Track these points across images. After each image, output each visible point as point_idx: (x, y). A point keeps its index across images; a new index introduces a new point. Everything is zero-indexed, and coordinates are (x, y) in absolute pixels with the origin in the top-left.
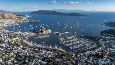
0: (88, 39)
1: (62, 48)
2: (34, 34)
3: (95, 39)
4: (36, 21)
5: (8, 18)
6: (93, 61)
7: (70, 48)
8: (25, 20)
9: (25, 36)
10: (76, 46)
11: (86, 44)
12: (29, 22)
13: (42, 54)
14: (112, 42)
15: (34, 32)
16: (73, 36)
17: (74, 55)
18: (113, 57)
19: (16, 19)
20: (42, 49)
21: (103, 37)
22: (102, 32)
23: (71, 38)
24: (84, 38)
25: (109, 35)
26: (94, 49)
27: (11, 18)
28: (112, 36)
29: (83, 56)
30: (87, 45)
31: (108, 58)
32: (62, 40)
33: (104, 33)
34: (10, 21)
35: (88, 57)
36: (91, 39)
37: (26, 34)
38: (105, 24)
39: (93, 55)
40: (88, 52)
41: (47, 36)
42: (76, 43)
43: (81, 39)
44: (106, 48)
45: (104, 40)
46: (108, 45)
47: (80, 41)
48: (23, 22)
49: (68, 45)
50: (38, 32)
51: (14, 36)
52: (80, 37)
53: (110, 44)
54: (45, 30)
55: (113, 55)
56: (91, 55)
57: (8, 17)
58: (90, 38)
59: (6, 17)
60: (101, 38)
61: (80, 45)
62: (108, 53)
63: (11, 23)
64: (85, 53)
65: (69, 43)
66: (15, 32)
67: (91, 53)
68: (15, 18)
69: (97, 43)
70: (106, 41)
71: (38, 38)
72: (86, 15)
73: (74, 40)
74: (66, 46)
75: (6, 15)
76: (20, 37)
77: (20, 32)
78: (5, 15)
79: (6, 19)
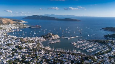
0: (97, 43)
2: (44, 39)
5: (6, 24)
7: (88, 51)
9: (37, 41)
17: (96, 57)
19: (15, 24)
22: (106, 37)
24: (93, 42)
25: (114, 39)
27: (9, 23)
30: (100, 48)
33: (108, 37)
36: (100, 42)
38: (103, 29)
42: (90, 47)
48: (24, 27)
52: (89, 41)
57: (6, 22)
59: (4, 23)
63: (11, 28)
68: (13, 24)
69: (108, 46)
71: (51, 43)
73: (86, 44)
74: (82, 49)
75: (4, 21)
79: (4, 24)
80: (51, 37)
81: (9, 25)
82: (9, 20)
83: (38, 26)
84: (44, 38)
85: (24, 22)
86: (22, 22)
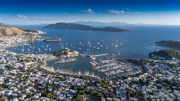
0: (130, 64)
1: (96, 75)
2: (54, 57)
3: (140, 63)
4: (54, 39)
5: (11, 35)
6: (135, 88)
7: (106, 74)
8: (37, 38)
9: (42, 60)
10: (114, 72)
11: (127, 69)
12: (44, 41)
13: (69, 81)
14: (162, 66)
15: (54, 54)
16: (110, 59)
17: (111, 82)
18: (161, 84)
19: (24, 36)
20: (68, 75)
21: (150, 60)
22: (150, 54)
23: (107, 61)
24: (125, 62)
25: (160, 57)
26: (137, 75)
27: (15, 34)
28: (164, 58)
29: (123, 83)
30: (129, 70)
31: (154, 85)
32: (95, 65)
33: (152, 55)
34: (16, 39)
35: (130, 85)
36: (135, 63)
37: (43, 57)
38: (156, 43)
39: (136, 82)
40: (130, 79)
41: (72, 60)
42: (114, 68)
43: (121, 62)
44: (154, 74)
45: (152, 64)
46: (156, 70)
47: (120, 66)
48: (35, 40)
49: (103, 71)
50: (60, 55)
51: (25, 60)
52: (119, 61)
53: (160, 69)
54: (70, 51)
55: (161, 81)
56: (133, 82)
57: (11, 33)
58: (133, 62)
59: (8, 33)
60: (148, 62)
61: (120, 70)
62: (155, 79)
63: (16, 42)
64: (126, 80)
65: (105, 68)
66: (26, 54)
67: (133, 79)
68: (21, 35)
69: (143, 68)
70: (154, 65)
71: (61, 62)
72: (128, 31)
73: (111, 65)
74: (100, 72)
75: (8, 31)
76: (35, 61)
77: (33, 55)
78: (6, 31)
79: (8, 36)
80: (66, 53)
81: (14, 37)
82: (16, 30)
83: (57, 39)
84: (54, 55)
85: (40, 32)
86: (37, 32)
